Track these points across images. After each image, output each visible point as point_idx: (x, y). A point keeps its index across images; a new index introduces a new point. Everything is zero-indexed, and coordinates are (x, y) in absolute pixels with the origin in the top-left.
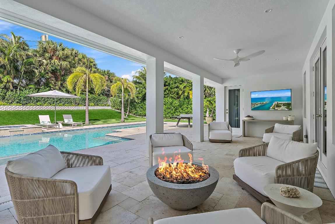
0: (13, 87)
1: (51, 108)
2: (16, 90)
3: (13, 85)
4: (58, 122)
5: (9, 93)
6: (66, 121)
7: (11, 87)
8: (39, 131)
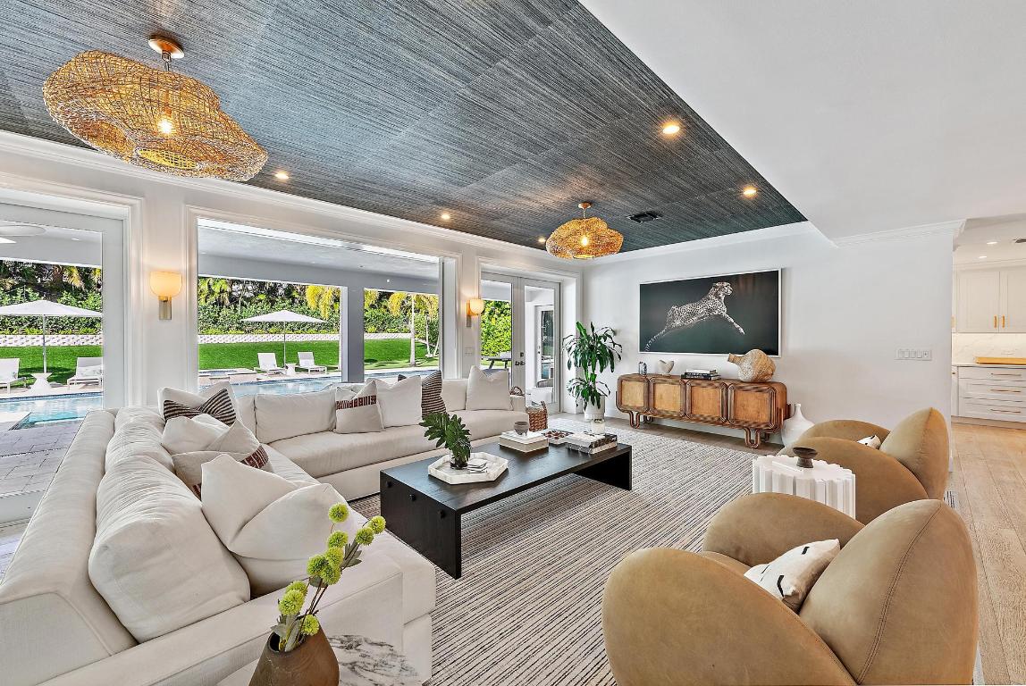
0: (231, 301)
1: (278, 338)
2: (235, 307)
3: (229, 298)
4: (288, 365)
5: (225, 312)
6: (303, 364)
7: (227, 302)
8: (253, 378)
